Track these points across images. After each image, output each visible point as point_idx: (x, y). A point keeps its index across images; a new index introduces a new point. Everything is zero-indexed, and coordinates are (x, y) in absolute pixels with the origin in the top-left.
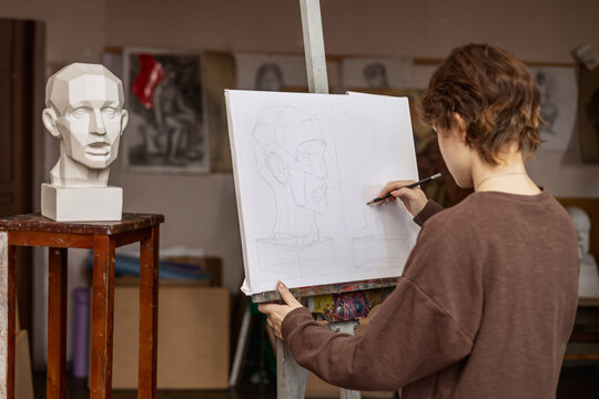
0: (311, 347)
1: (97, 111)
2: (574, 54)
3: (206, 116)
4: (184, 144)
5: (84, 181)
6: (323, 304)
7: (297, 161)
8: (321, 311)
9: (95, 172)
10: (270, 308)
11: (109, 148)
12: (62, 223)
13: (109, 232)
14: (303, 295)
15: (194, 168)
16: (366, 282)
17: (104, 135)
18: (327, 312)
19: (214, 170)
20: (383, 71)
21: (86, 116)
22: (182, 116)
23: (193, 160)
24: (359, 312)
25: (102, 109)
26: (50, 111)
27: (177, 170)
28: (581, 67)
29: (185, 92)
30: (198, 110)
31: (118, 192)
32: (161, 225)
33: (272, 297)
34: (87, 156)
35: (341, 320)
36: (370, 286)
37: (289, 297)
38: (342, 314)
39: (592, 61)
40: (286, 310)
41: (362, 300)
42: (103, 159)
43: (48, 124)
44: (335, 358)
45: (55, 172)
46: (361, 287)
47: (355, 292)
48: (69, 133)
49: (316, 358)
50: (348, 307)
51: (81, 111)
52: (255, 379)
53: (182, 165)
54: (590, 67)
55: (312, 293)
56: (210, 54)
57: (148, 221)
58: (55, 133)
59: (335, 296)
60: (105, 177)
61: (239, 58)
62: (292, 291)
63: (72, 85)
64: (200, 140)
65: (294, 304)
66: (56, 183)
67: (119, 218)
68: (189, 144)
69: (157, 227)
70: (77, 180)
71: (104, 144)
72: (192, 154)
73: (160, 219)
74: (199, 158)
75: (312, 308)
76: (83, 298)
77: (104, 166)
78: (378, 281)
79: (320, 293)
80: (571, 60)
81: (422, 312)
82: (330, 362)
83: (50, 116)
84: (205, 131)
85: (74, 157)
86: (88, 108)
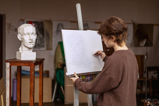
0: (81, 86)
1: (31, 34)
2: (132, 21)
3: (45, 36)
4: (40, 43)
5: (27, 51)
6: (83, 77)
7: (77, 45)
8: (83, 79)
9: (30, 48)
10: (72, 78)
11: (33, 43)
12: (22, 61)
13: (34, 62)
14: (79, 75)
15: (42, 49)
16: (93, 72)
17: (32, 40)
18: (84, 79)
19: (47, 49)
20: (88, 25)
21: (28, 36)
22: (39, 36)
23: (42, 47)
24: (91, 79)
25: (32, 34)
26: (19, 35)
27: (38, 49)
28: (134, 24)
29: (40, 30)
30: (43, 35)
31: (35, 53)
32: (44, 61)
33: (73, 76)
34: (28, 45)
35: (87, 81)
36: (93, 73)
37: (76, 76)
38: (87, 79)
39: (136, 23)
40: (76, 79)
41: (91, 76)
42: (32, 46)
43: (19, 38)
44: (87, 87)
45: (20, 49)
46: (92, 74)
47: (90, 75)
48: (24, 40)
49: (82, 88)
50: (89, 78)
51: (27, 35)
52: (58, 100)
53: (39, 48)
54: (136, 24)
55: (81, 75)
56: (46, 21)
57: (41, 60)
58: (20, 40)
59: (86, 76)
60: (32, 50)
61: (53, 22)
62: (77, 74)
63: (25, 29)
64: (44, 42)
65: (77, 77)
66: (21, 51)
67: (35, 59)
68: (41, 43)
69: (43, 61)
70: (26, 50)
71: (32, 42)
72: (42, 45)
73: (44, 59)
74: (43, 46)
75: (81, 78)
76: (15, 81)
77: (32, 47)
78: (95, 72)
79: (83, 75)
80: (131, 22)
81: (107, 77)
82: (86, 88)
83: (19, 36)
84: (45, 40)
85: (25, 45)
86: (29, 34)
